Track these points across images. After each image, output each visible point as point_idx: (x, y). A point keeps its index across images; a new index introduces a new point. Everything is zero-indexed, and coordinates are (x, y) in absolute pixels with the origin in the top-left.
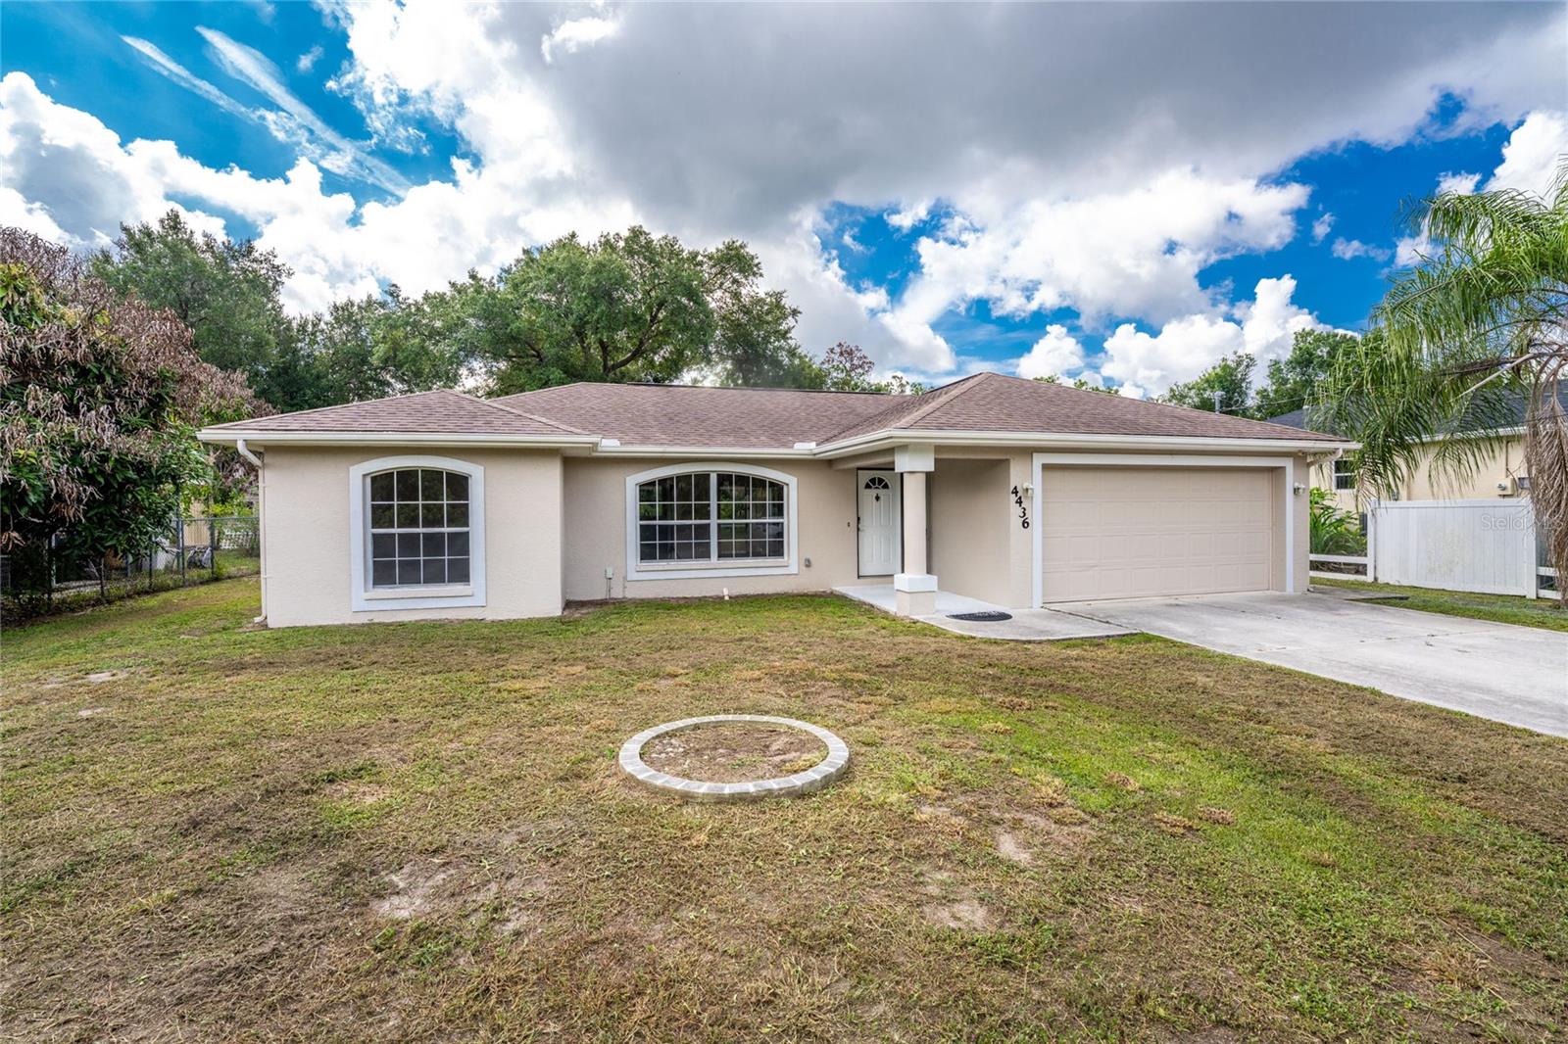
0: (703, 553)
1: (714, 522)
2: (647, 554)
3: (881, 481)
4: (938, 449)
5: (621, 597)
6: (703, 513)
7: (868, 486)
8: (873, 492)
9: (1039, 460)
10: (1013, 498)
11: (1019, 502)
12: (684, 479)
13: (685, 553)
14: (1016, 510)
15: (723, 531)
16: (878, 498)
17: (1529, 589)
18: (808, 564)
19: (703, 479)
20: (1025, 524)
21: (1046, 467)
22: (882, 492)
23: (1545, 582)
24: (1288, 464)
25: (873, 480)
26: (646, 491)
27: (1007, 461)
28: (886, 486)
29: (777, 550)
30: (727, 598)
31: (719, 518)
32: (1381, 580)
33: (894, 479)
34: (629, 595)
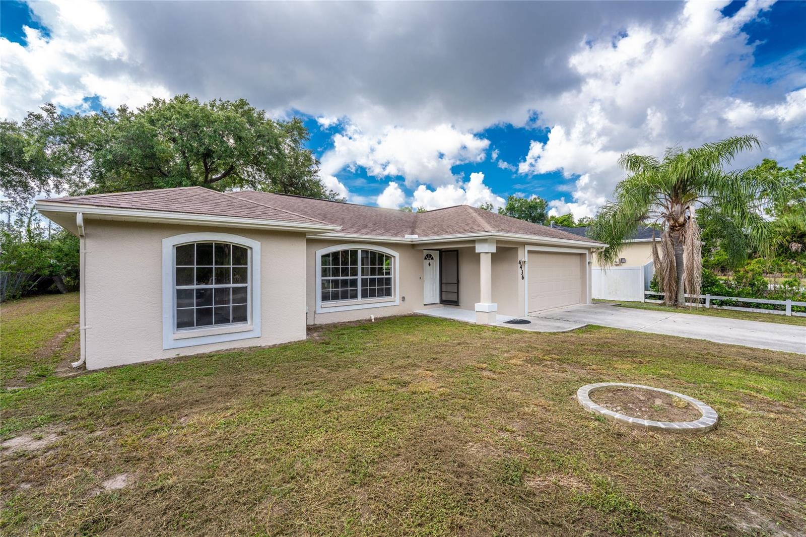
0: (354, 296)
1: (359, 277)
2: (325, 297)
3: (431, 256)
4: (498, 242)
5: (312, 324)
6: (354, 273)
7: (426, 259)
8: (427, 262)
9: (528, 248)
10: (519, 265)
11: (521, 268)
12: (345, 254)
13: (345, 296)
14: (520, 271)
15: (364, 282)
16: (429, 264)
17: (642, 300)
19: (354, 253)
20: (523, 278)
21: (529, 252)
22: (431, 261)
23: (646, 297)
24: (586, 252)
25: (428, 256)
26: (325, 260)
27: (517, 248)
28: (432, 259)
29: (388, 293)
30: (373, 321)
31: (362, 275)
33: (436, 256)
34: (317, 323)
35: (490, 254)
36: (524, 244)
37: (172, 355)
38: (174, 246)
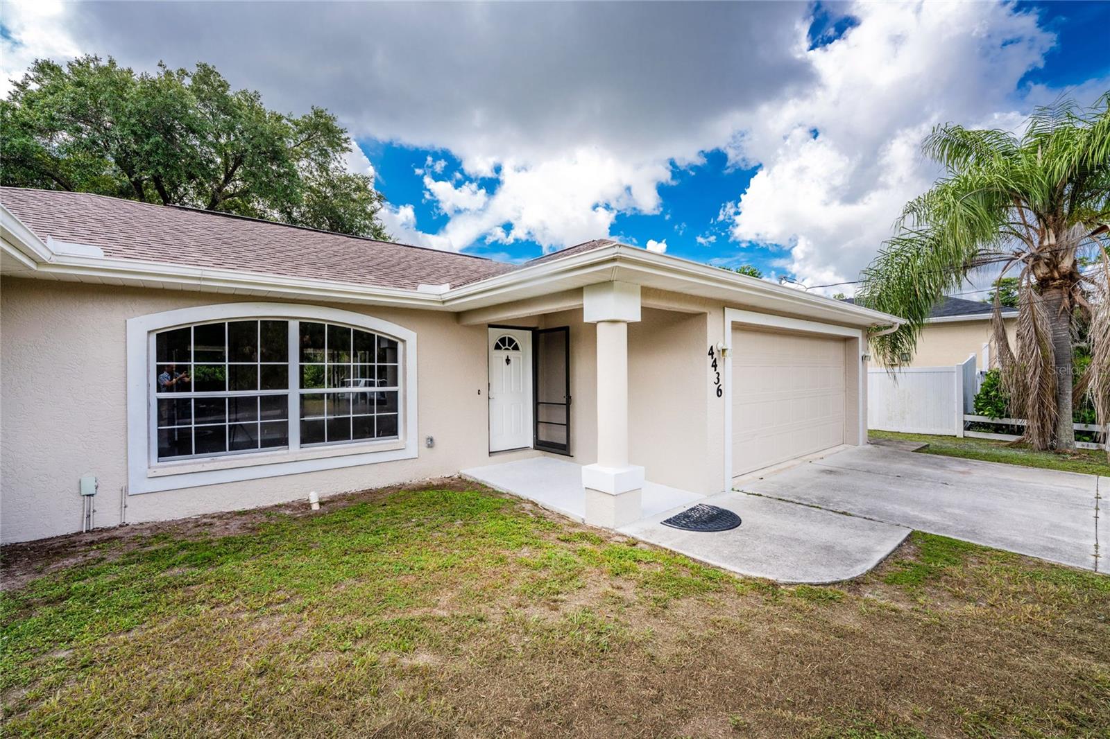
0: (274, 437)
1: (294, 392)
2: (171, 446)
3: (511, 341)
4: (646, 292)
5: (114, 523)
6: (277, 377)
7: (497, 347)
8: (503, 354)
9: (732, 315)
10: (709, 360)
11: (715, 366)
12: (243, 330)
13: (245, 441)
14: (712, 375)
15: (310, 405)
16: (508, 361)
17: (959, 431)
18: (431, 443)
19: (277, 329)
20: (719, 392)
21: (736, 327)
22: (512, 354)
24: (859, 333)
25: (503, 340)
26: (170, 343)
28: (516, 348)
29: (389, 428)
30: (316, 507)
31: (302, 387)
33: (524, 340)
34: (132, 519)
35: (625, 327)
36: (723, 305)
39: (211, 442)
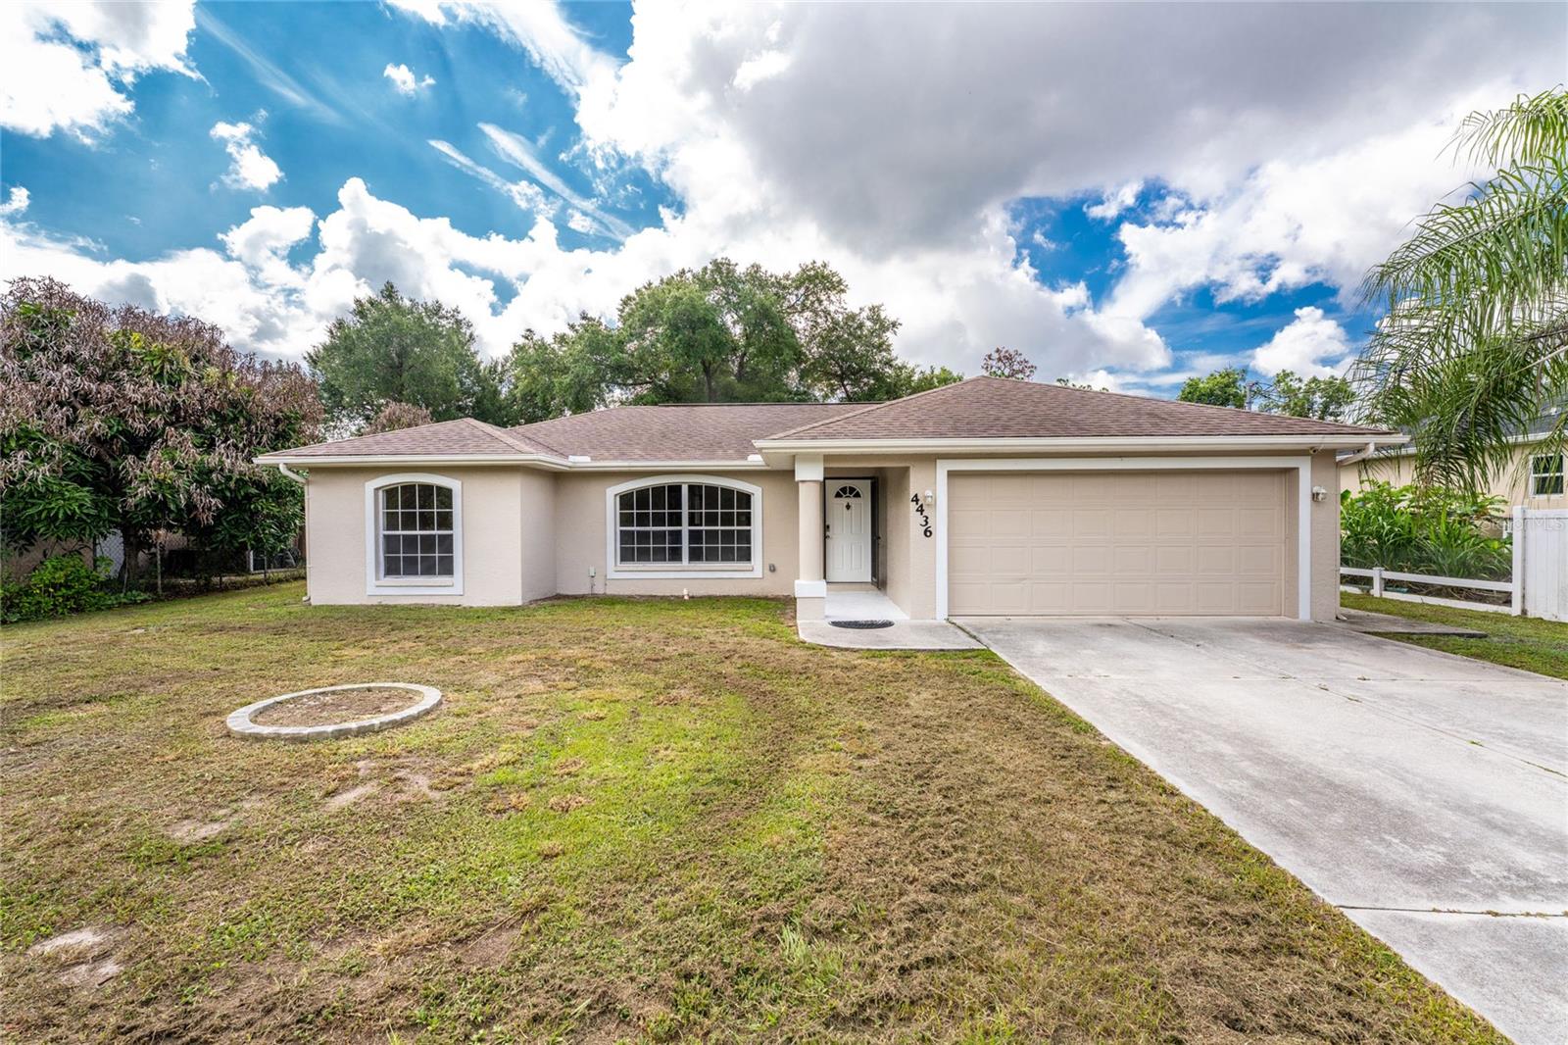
0: (676, 555)
1: (685, 528)
2: (626, 556)
3: (852, 490)
4: (827, 458)
5: (601, 592)
6: (676, 520)
7: (838, 495)
8: (844, 501)
10: (913, 506)
11: (921, 510)
12: (658, 491)
13: (659, 556)
14: (915, 519)
15: (695, 537)
16: (848, 507)
18: (773, 569)
19: (675, 490)
20: (928, 533)
21: (951, 474)
22: (852, 501)
25: (844, 490)
26: (625, 500)
27: (907, 469)
28: (858, 495)
29: (746, 555)
31: (690, 525)
32: (1530, 615)
33: (864, 487)
34: (609, 592)
36: (930, 459)
37: (375, 602)
38: (377, 490)
39: (643, 555)
